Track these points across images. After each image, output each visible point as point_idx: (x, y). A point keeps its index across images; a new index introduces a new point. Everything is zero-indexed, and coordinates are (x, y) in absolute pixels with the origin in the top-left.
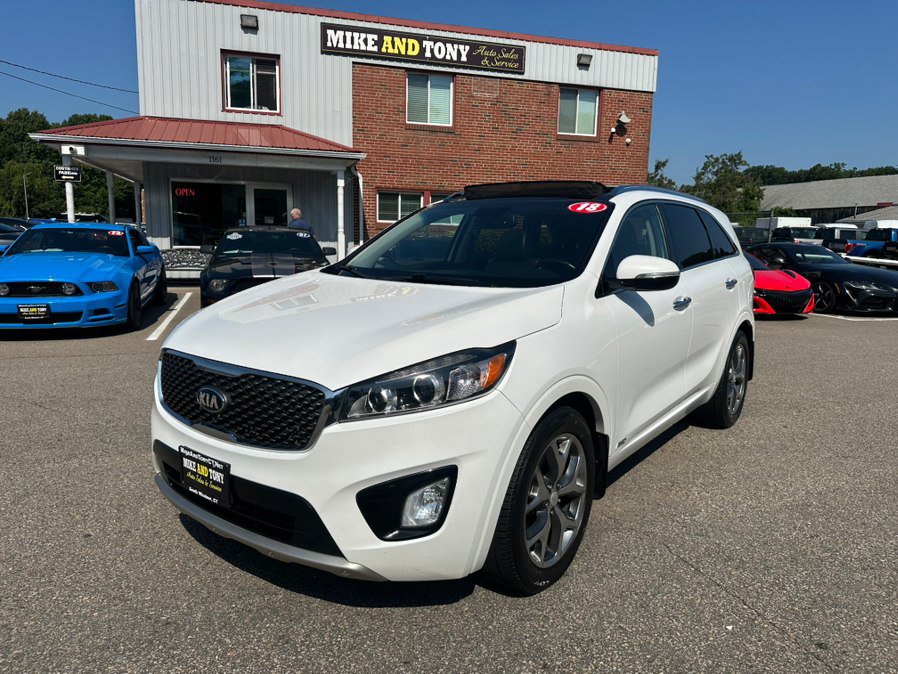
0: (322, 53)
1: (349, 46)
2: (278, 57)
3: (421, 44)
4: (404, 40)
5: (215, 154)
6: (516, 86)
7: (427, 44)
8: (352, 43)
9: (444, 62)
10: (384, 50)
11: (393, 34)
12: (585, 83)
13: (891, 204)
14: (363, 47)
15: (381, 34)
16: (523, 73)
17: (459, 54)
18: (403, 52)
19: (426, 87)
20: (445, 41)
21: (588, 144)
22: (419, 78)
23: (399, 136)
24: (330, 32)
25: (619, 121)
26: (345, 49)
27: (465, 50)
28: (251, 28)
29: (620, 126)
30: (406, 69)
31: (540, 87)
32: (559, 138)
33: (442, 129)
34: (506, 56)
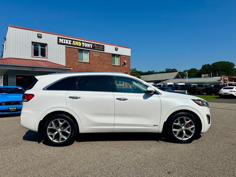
0: (58, 44)
1: (64, 43)
2: (47, 44)
3: (82, 43)
4: (78, 42)
5: (33, 68)
6: (103, 54)
7: (83, 43)
8: (65, 42)
9: (87, 48)
10: (73, 44)
11: (75, 41)
12: (117, 54)
13: (168, 79)
14: (68, 43)
15: (72, 40)
16: (104, 51)
17: (90, 46)
18: (77, 45)
19: (83, 53)
20: (87, 43)
21: (118, 67)
22: (81, 51)
23: (77, 64)
24: (60, 39)
25: (124, 62)
27: (91, 45)
28: (40, 37)
29: (124, 63)
30: (78, 49)
31: (108, 54)
32: (112, 65)
33: (87, 63)
34: (100, 47)
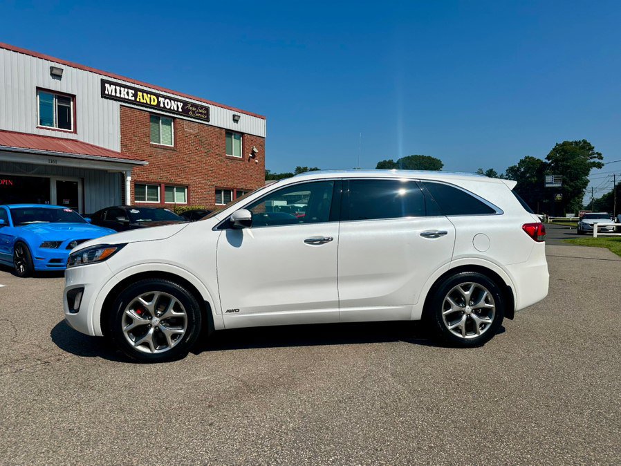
0: (102, 97)
1: (118, 95)
2: (74, 96)
3: (158, 99)
4: (149, 95)
6: (205, 127)
8: (120, 94)
9: (170, 111)
10: (138, 100)
11: (143, 91)
12: (236, 130)
14: (126, 97)
15: (136, 90)
16: (208, 121)
17: (178, 107)
18: (149, 103)
19: (158, 123)
20: (171, 99)
21: (239, 161)
22: (155, 118)
23: (147, 151)
24: (107, 85)
25: (253, 151)
26: (116, 96)
27: (181, 105)
28: (56, 75)
29: (253, 153)
30: (150, 112)
31: (217, 130)
32: (227, 158)
33: (169, 149)
34: (200, 111)
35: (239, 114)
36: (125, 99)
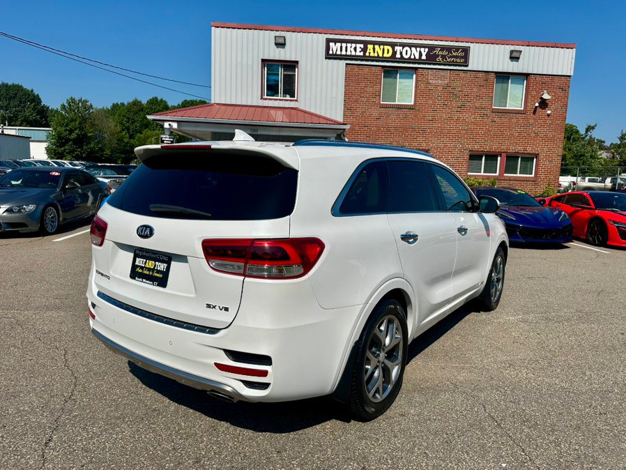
0: (326, 58)
1: (344, 53)
2: (297, 62)
3: (394, 49)
4: (382, 47)
5: (254, 128)
6: (462, 75)
7: (398, 49)
8: (346, 51)
9: (409, 61)
10: (367, 54)
11: (374, 43)
12: (515, 71)
14: (353, 53)
15: (366, 43)
16: (467, 66)
17: (421, 54)
18: (381, 55)
19: (396, 78)
20: (410, 46)
21: (517, 115)
22: (390, 72)
23: (375, 112)
24: (332, 44)
25: (541, 98)
26: (341, 55)
27: (424, 51)
28: (281, 44)
29: (543, 101)
30: (383, 67)
31: (481, 75)
32: (494, 111)
33: (405, 107)
34: (454, 54)
35: (518, 48)
36: (351, 56)
